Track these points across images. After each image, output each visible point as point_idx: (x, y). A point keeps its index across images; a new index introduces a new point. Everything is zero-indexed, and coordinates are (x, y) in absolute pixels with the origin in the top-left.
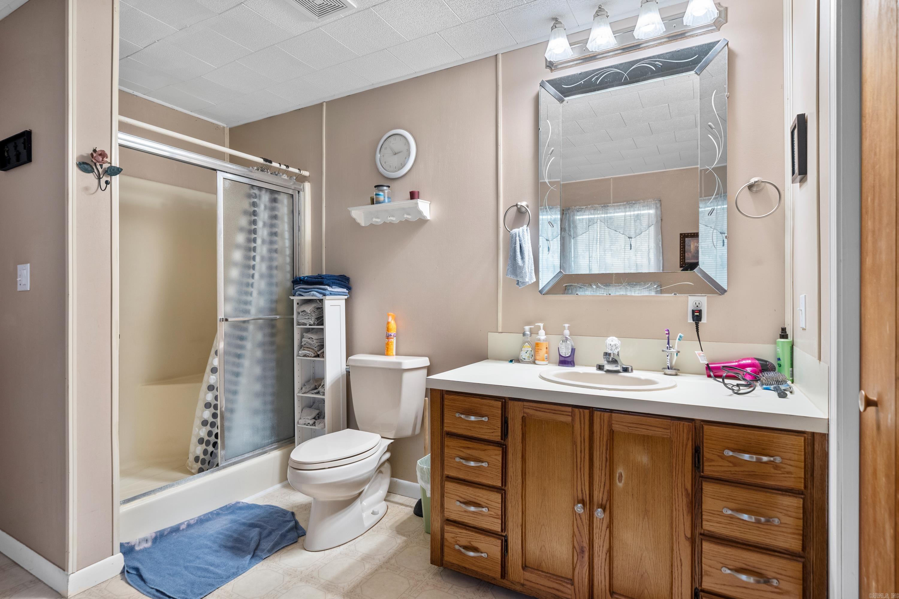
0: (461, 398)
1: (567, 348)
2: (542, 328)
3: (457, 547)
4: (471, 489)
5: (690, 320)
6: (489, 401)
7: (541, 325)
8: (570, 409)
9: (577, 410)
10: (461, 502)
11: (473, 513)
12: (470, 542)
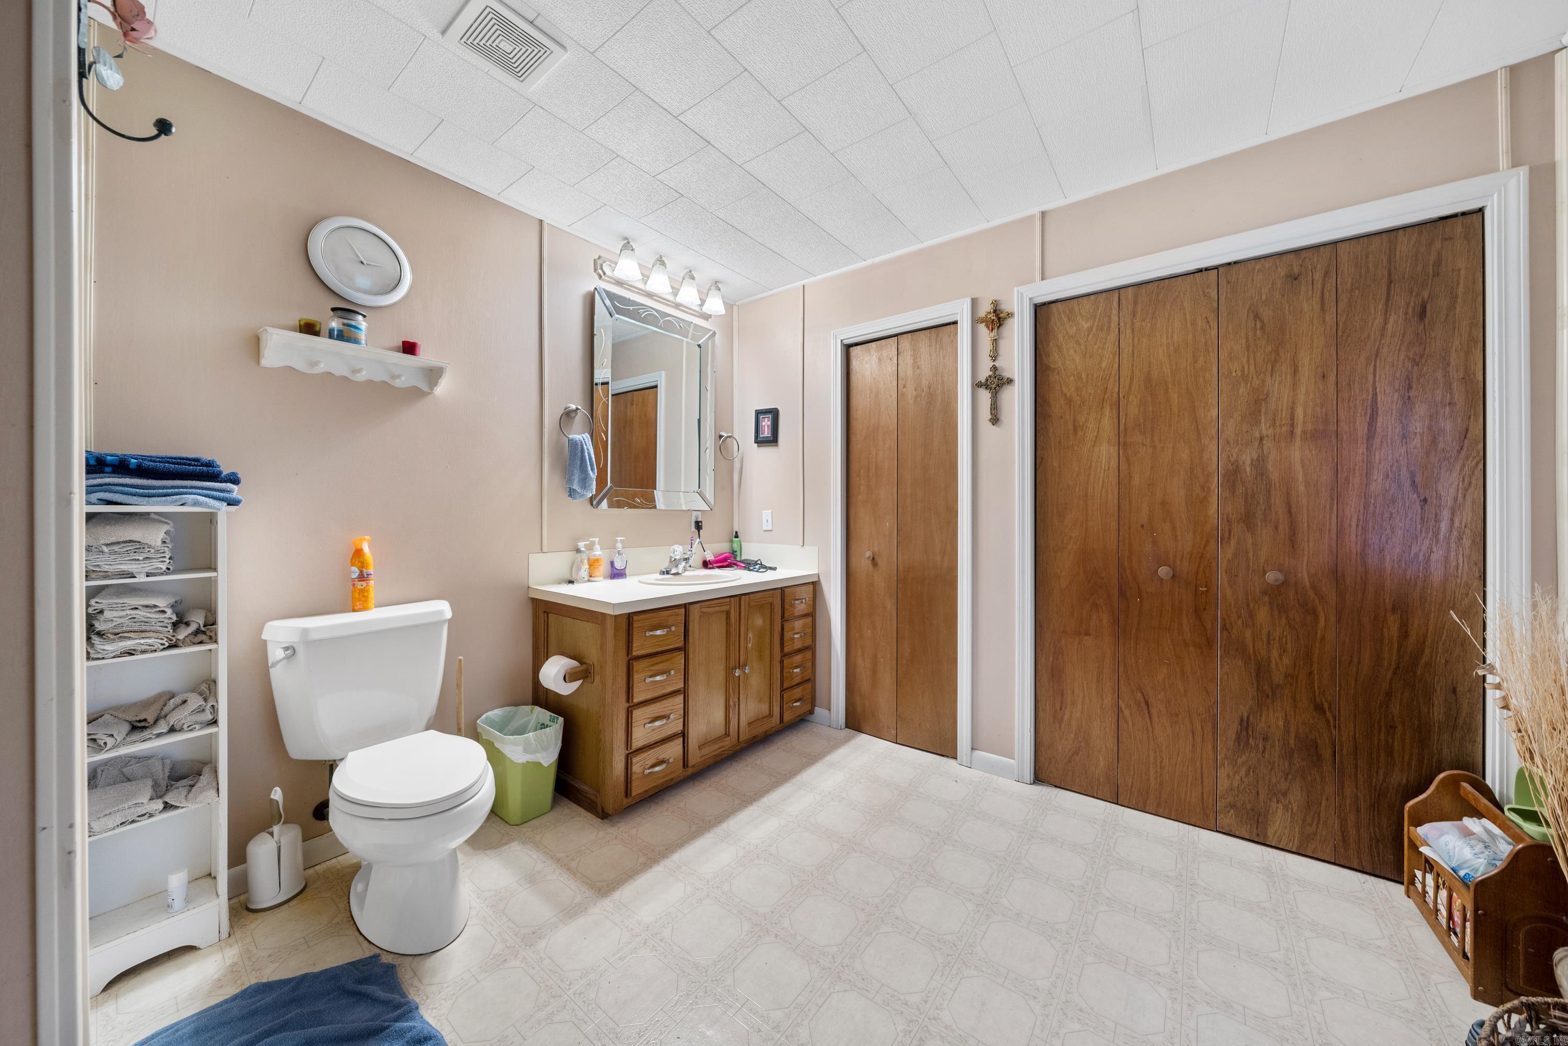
0: (650, 615)
1: (622, 561)
2: (597, 543)
3: (647, 771)
4: (658, 704)
5: (693, 529)
6: (674, 611)
7: (596, 540)
8: (728, 600)
9: (732, 599)
10: (649, 723)
11: (661, 726)
12: (657, 758)
